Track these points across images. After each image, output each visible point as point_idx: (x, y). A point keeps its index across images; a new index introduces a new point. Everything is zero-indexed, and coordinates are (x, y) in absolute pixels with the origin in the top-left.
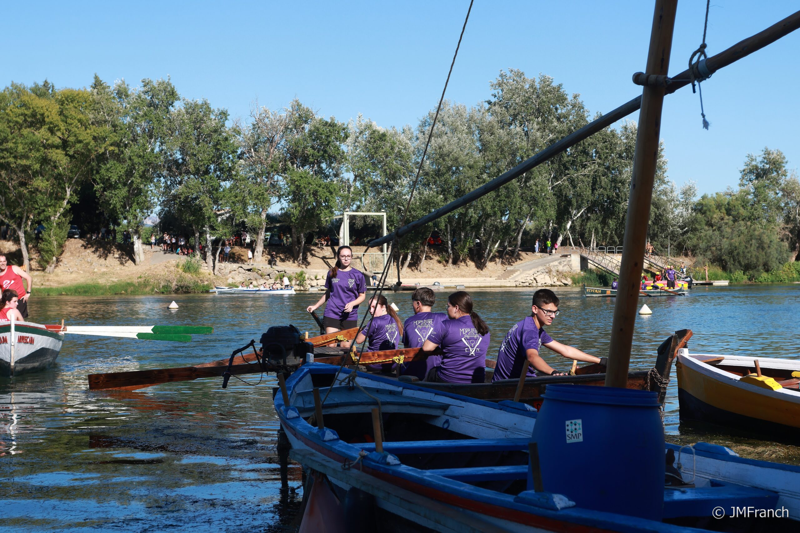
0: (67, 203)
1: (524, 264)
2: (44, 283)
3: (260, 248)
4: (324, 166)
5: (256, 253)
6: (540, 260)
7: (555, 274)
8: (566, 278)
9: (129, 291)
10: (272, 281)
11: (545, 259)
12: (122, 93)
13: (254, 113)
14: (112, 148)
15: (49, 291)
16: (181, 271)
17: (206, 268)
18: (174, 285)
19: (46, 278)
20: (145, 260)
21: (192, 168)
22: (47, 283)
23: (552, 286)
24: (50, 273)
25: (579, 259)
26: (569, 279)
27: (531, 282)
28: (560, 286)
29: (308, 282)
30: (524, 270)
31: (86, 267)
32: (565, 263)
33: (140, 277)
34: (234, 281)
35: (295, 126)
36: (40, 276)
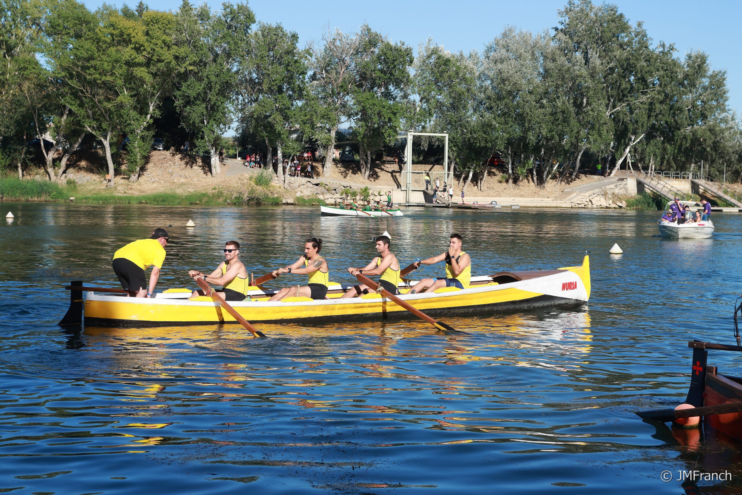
0: (151, 118)
1: (581, 186)
2: (127, 192)
3: (329, 164)
4: (391, 87)
5: (325, 169)
6: (597, 183)
7: (611, 197)
8: (621, 200)
9: (204, 201)
10: (338, 196)
11: (602, 181)
12: (204, 15)
13: (326, 36)
14: (191, 68)
15: (129, 200)
16: (253, 184)
17: (277, 182)
18: (245, 197)
19: (130, 187)
20: (222, 172)
21: (265, 87)
22: (130, 192)
23: (607, 208)
24: (133, 182)
25: (636, 183)
26: (624, 202)
27: (586, 203)
28: (615, 208)
29: (371, 197)
30: (580, 192)
31: (167, 177)
32: (621, 186)
33: (215, 189)
34: (302, 195)
35: (365, 50)
36: (124, 184)
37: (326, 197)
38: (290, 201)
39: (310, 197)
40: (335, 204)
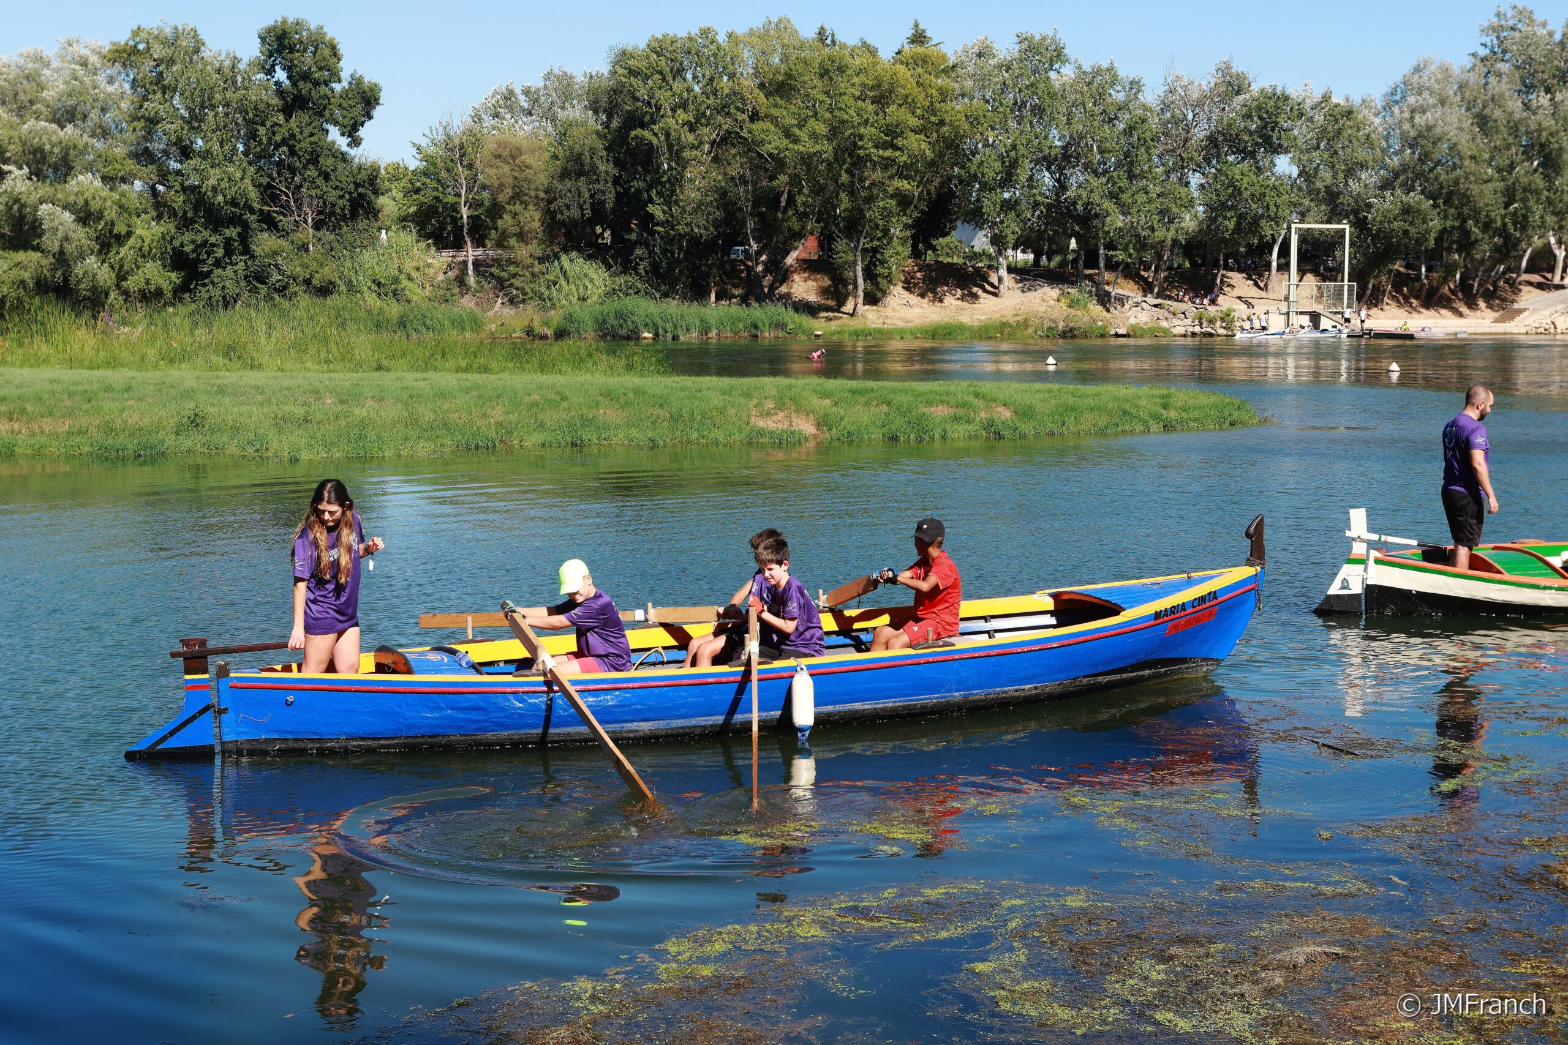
1: (1532, 301)
9: (1006, 333)
10: (1189, 321)
13: (1169, 81)
16: (1064, 306)
17: (1097, 303)
18: (1060, 326)
19: (885, 315)
20: (1011, 289)
24: (884, 307)
27: (1547, 327)
30: (1535, 310)
33: (1016, 315)
34: (1137, 321)
35: (1223, 98)
36: (873, 310)
37: (1172, 325)
38: (1121, 331)
39: (1149, 326)
40: (1185, 336)
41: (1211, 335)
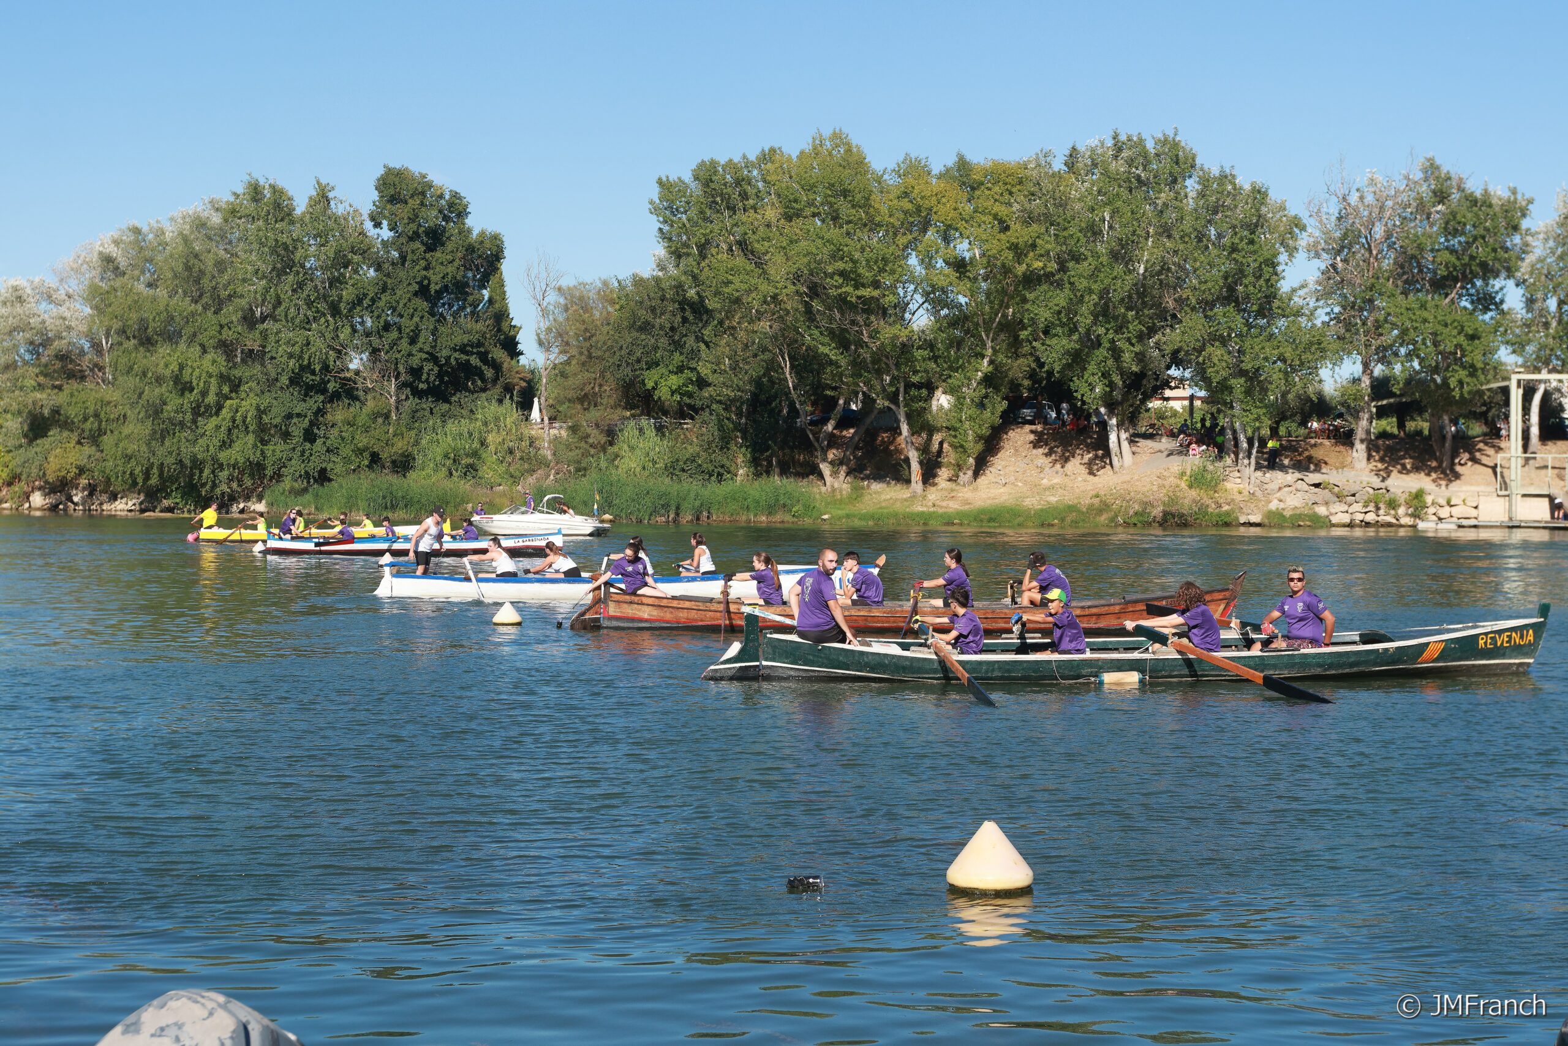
3: (1361, 445)
5: (1354, 453)
9: (1069, 519)
10: (1357, 507)
16: (1183, 485)
18: (1157, 512)
19: (955, 495)
29: (1432, 510)
31: (1031, 476)
34: (1282, 505)
37: (1333, 511)
38: (1254, 519)
39: (1298, 512)
40: (1351, 525)
41: (1389, 525)
